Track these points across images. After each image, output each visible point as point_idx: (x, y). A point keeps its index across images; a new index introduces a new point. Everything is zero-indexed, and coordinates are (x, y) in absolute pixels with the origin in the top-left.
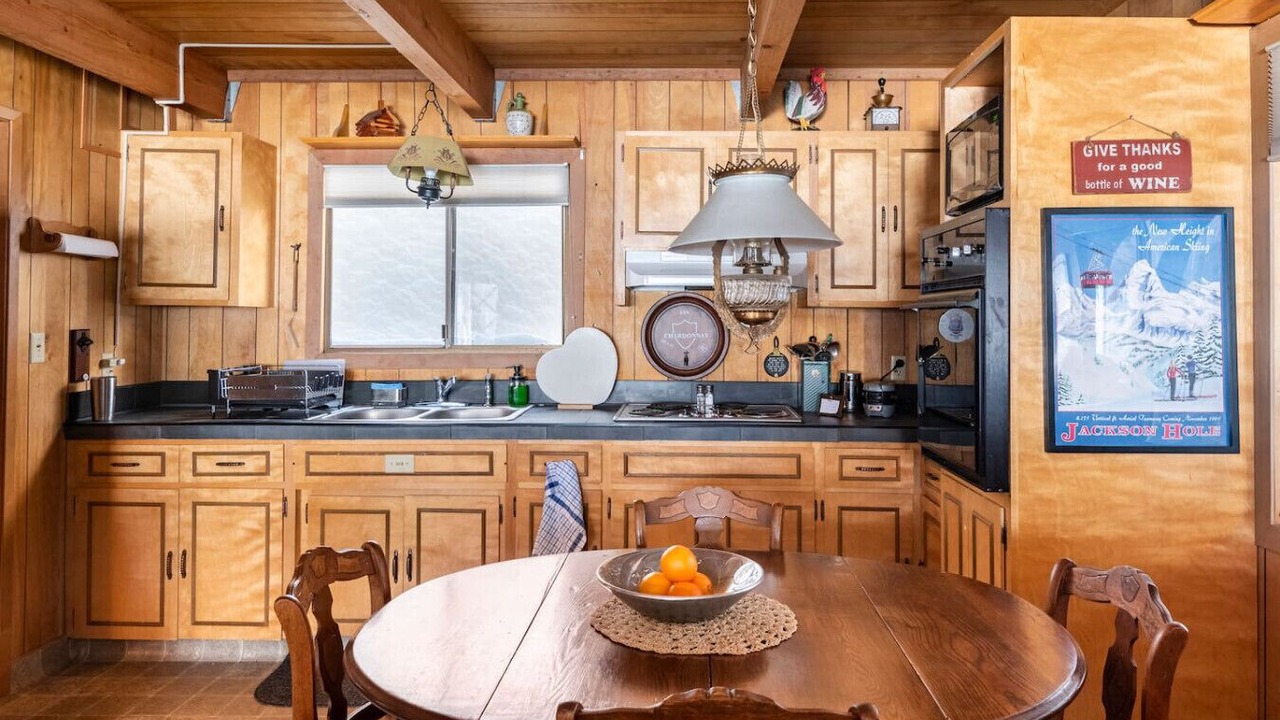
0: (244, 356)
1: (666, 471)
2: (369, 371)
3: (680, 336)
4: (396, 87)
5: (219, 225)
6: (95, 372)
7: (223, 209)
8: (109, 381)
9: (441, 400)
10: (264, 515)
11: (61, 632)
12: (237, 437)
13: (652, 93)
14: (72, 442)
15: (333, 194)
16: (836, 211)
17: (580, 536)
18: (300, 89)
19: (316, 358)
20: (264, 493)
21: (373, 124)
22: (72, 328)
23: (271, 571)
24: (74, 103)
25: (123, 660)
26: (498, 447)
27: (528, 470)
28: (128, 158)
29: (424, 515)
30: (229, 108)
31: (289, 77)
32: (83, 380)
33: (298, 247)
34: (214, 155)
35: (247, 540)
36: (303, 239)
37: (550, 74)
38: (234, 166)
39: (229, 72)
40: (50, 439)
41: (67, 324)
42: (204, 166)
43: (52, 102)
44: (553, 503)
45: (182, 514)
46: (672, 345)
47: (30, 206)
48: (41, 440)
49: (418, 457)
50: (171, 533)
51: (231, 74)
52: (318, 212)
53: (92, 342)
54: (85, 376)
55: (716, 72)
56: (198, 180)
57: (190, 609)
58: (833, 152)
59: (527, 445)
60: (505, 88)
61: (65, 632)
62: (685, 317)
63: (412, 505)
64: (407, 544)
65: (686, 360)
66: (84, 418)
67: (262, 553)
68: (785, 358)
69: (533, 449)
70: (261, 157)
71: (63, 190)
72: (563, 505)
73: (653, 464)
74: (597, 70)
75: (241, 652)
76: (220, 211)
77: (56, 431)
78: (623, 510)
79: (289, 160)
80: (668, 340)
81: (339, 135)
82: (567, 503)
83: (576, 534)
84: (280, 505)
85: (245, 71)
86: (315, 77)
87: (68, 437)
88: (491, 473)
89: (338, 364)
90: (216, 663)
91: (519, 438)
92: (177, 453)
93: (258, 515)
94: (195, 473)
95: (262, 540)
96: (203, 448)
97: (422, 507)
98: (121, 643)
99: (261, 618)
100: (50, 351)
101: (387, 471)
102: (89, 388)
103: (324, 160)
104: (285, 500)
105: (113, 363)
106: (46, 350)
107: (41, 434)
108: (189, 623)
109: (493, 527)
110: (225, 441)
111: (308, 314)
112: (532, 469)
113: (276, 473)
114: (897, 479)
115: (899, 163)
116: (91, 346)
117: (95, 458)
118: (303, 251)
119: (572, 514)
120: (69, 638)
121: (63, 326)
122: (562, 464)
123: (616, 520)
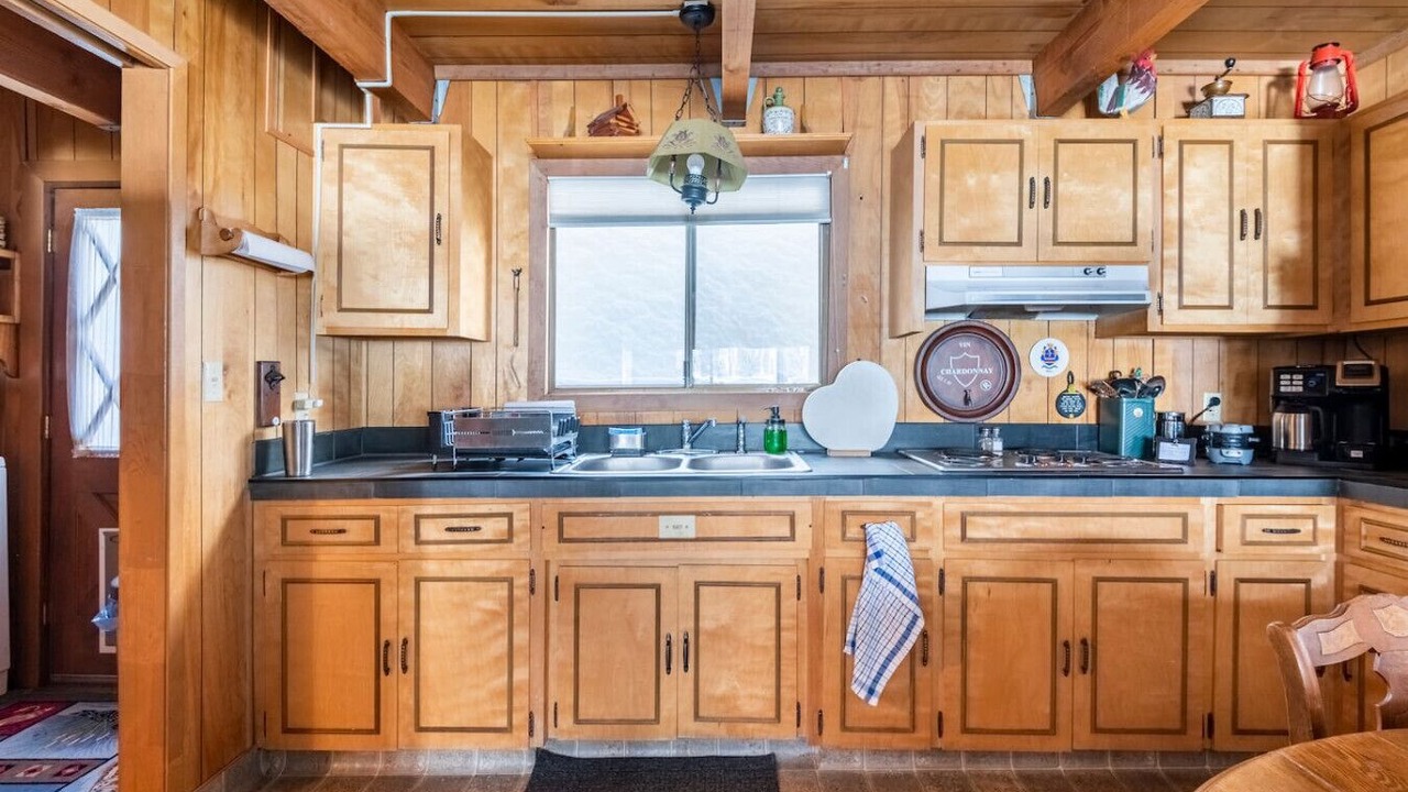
0: (458, 397)
1: (1015, 536)
2: (601, 414)
3: (959, 371)
4: (630, 86)
5: (435, 237)
6: (287, 415)
7: (439, 218)
8: (306, 426)
9: (687, 446)
10: (505, 593)
11: (248, 744)
12: (470, 495)
13: (927, 91)
14: (261, 503)
15: (557, 212)
16: (1185, 216)
17: (916, 617)
18: (519, 89)
19: (540, 400)
20: (505, 565)
21: (613, 121)
22: (257, 360)
23: (515, 664)
24: (257, 72)
25: (328, 775)
26: (802, 505)
27: (839, 534)
28: (323, 157)
29: (703, 589)
30: (437, 110)
31: (507, 75)
32: (272, 425)
33: (518, 273)
34: (428, 153)
35: (485, 624)
36: (524, 263)
37: (811, 68)
38: (452, 168)
39: (436, 67)
40: (232, 501)
41: (251, 353)
42: (417, 164)
43: (228, 62)
44: (877, 577)
45: (402, 592)
46: (949, 383)
47: (199, 192)
48: (220, 504)
49: (700, 517)
50: (388, 616)
51: (439, 71)
52: (540, 232)
53: (283, 378)
54: (275, 421)
55: (1004, 64)
56: (409, 183)
57: (413, 711)
58: (1181, 143)
59: (837, 502)
60: (757, 86)
61: (254, 742)
62: (967, 350)
63: (688, 578)
64: (682, 627)
65: (967, 400)
66: (274, 472)
67: (505, 641)
68: (1081, 396)
69: (848, 507)
70: (478, 162)
71: (243, 180)
72: (891, 579)
73: (999, 527)
74: (865, 63)
75: (476, 763)
76: (435, 222)
77: (240, 490)
78: (960, 585)
79: (506, 171)
80: (946, 376)
81: (570, 136)
82: (896, 577)
83: (910, 616)
84: (526, 580)
85: (456, 67)
86: (535, 75)
87: (255, 497)
88: (792, 538)
89: (567, 407)
90: (445, 777)
91: (828, 494)
92: (394, 516)
93: (498, 593)
94: (418, 541)
95: (502, 625)
96: (428, 510)
97: (700, 579)
98: (326, 756)
99: (502, 722)
100: (229, 387)
101: (661, 536)
102: (280, 435)
103: (546, 172)
104: (532, 573)
105: (308, 405)
106: (225, 386)
107: (219, 494)
108: (412, 729)
109: (789, 604)
110: (456, 500)
111: (531, 351)
112: (844, 534)
113: (521, 538)
114: (1314, 542)
115: (1261, 157)
116: (282, 382)
117: (289, 523)
118: (524, 276)
119: (905, 591)
120: (259, 749)
121: (247, 356)
122: (885, 527)
123: (952, 597)
